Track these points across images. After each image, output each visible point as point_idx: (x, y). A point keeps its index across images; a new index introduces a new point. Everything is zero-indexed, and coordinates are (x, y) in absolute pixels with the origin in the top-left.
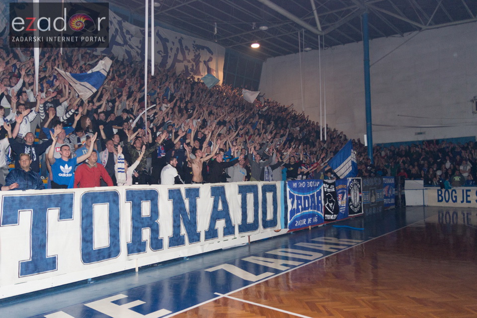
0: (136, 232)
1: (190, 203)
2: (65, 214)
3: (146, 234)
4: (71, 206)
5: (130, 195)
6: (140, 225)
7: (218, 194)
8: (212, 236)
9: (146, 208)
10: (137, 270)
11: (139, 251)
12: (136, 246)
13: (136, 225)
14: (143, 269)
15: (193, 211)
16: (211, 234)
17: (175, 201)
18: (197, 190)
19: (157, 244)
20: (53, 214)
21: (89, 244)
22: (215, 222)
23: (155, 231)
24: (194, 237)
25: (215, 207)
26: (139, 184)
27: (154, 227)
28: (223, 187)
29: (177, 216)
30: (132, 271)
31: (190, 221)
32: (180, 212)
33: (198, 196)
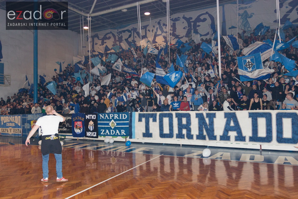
0: (180, 130)
1: (209, 120)
2: (155, 120)
3: (184, 132)
4: (156, 117)
5: (177, 115)
6: (182, 127)
7: (230, 117)
8: (225, 139)
9: (184, 121)
10: (181, 145)
11: (181, 138)
12: (180, 136)
13: (180, 127)
14: (183, 145)
15: (211, 125)
16: (225, 137)
17: (200, 118)
18: (215, 114)
19: (190, 137)
20: (151, 120)
21: (162, 131)
22: (228, 132)
23: (189, 130)
24: (213, 137)
25: (228, 123)
26: (181, 111)
27: (188, 129)
28: (234, 113)
29: (201, 126)
30: (179, 145)
31: (209, 129)
32: (203, 124)
33: (215, 117)
